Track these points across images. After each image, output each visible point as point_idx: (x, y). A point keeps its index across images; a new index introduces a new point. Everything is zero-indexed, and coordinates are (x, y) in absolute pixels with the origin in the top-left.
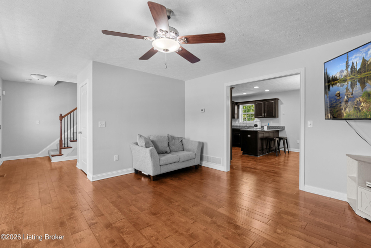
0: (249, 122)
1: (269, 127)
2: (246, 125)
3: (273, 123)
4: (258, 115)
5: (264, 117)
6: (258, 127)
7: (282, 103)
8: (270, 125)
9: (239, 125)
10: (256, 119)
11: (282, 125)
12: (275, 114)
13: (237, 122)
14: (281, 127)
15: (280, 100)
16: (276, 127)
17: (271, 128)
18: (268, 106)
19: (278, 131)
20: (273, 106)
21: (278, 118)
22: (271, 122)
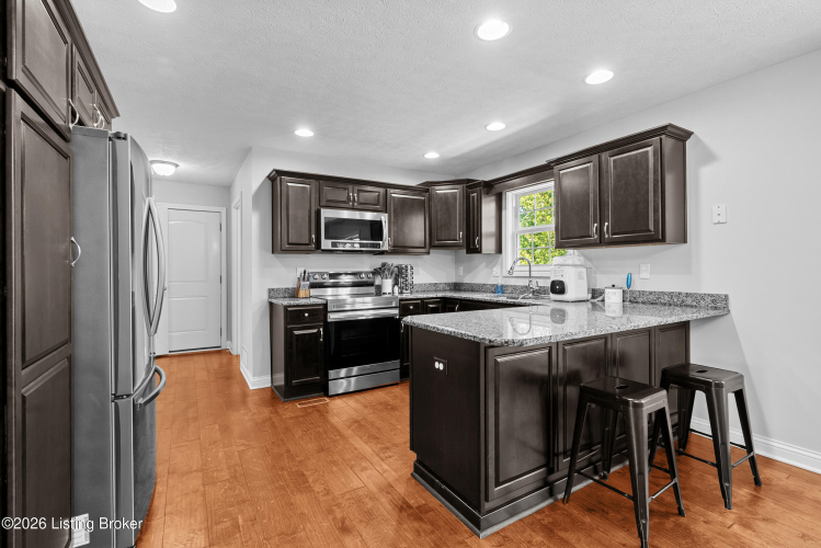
0: (539, 270)
1: (632, 299)
2: (525, 282)
3: (651, 269)
4: (571, 233)
5: (601, 242)
6: (570, 295)
7: (709, 157)
8: (637, 286)
11: (708, 286)
12: (663, 226)
13: (496, 270)
14: (703, 297)
15: (699, 140)
16: (671, 294)
17: (643, 303)
18: (618, 177)
19: (684, 327)
20: (651, 176)
21: (684, 246)
22: (643, 268)
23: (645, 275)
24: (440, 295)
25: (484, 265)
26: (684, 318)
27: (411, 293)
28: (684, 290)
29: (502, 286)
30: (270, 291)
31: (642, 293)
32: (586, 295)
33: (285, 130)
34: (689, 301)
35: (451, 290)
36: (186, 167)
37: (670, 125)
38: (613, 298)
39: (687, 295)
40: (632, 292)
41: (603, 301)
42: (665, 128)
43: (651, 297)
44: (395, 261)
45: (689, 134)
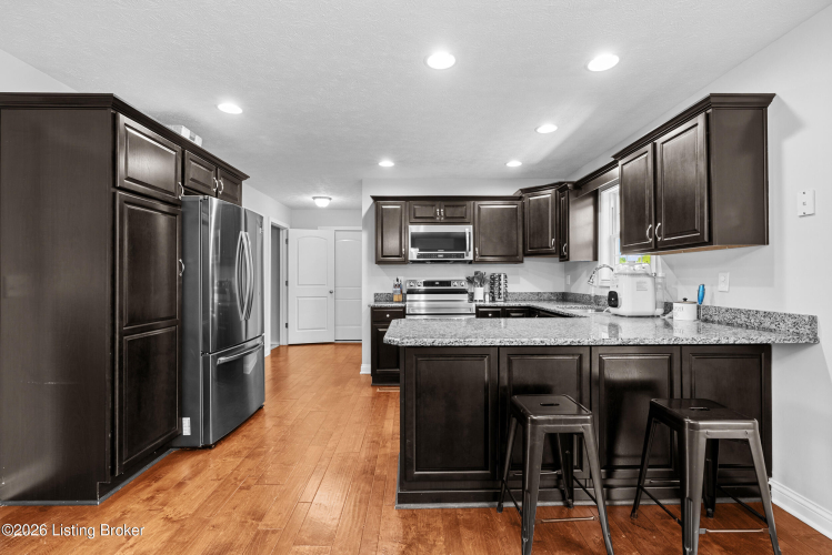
3: (730, 282)
5: (656, 248)
14: (783, 318)
16: (747, 313)
17: (719, 323)
21: (765, 248)
22: (722, 278)
23: (723, 287)
24: (524, 304)
27: (505, 301)
28: (762, 308)
30: (376, 295)
31: (718, 309)
32: (660, 311)
33: (371, 163)
34: (767, 323)
35: (558, 300)
36: (337, 199)
37: (712, 95)
38: (683, 315)
39: (766, 314)
40: (706, 309)
41: (673, 318)
42: (707, 99)
43: (728, 316)
44: (488, 270)
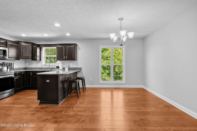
0: (51, 64)
1: (70, 69)
2: (48, 67)
3: (72, 64)
4: (60, 58)
5: (66, 60)
6: (60, 69)
7: (80, 49)
8: (70, 67)
9: (41, 67)
10: (58, 62)
12: (74, 57)
13: (39, 64)
14: (79, 68)
15: (78, 46)
16: (75, 68)
18: (68, 50)
19: (76, 72)
20: (73, 50)
21: (77, 61)
22: (71, 64)
23: (71, 65)
25: (35, 63)
26: (76, 71)
29: (41, 68)
31: (71, 68)
32: (62, 69)
34: (77, 69)
35: (24, 70)
38: (67, 69)
40: (69, 68)
41: (65, 69)
42: (75, 44)
45: (77, 45)
